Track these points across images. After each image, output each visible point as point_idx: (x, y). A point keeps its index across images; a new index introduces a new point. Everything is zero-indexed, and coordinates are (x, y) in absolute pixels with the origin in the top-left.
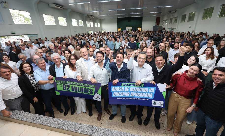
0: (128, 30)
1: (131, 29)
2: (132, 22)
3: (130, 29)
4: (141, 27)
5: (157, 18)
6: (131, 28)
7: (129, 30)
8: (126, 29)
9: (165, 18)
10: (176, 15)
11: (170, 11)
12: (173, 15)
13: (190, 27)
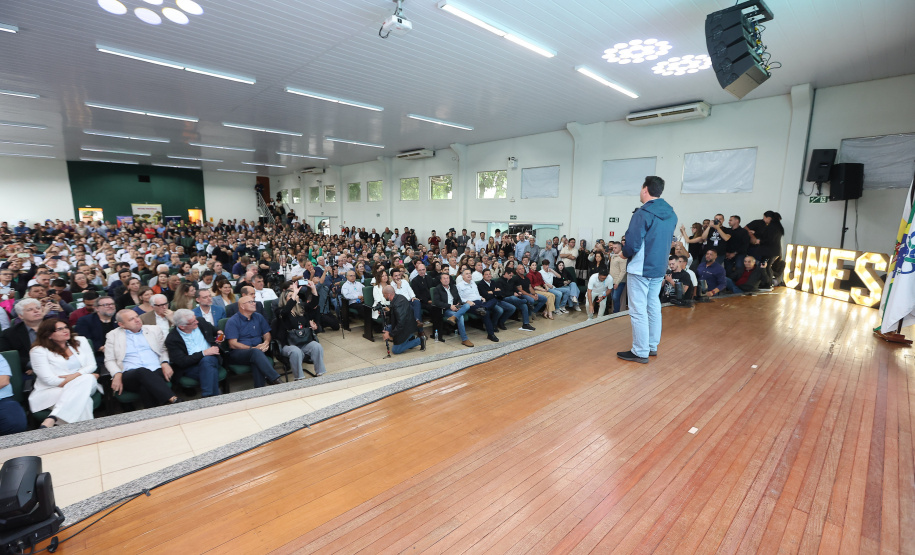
0: (143, 216)
1: (158, 212)
2: (157, 185)
3: (152, 213)
4: (202, 207)
5: (258, 178)
6: (158, 207)
7: (149, 216)
8: (129, 212)
9: (289, 185)
10: (327, 180)
11: (309, 168)
12: (318, 178)
13: (378, 215)
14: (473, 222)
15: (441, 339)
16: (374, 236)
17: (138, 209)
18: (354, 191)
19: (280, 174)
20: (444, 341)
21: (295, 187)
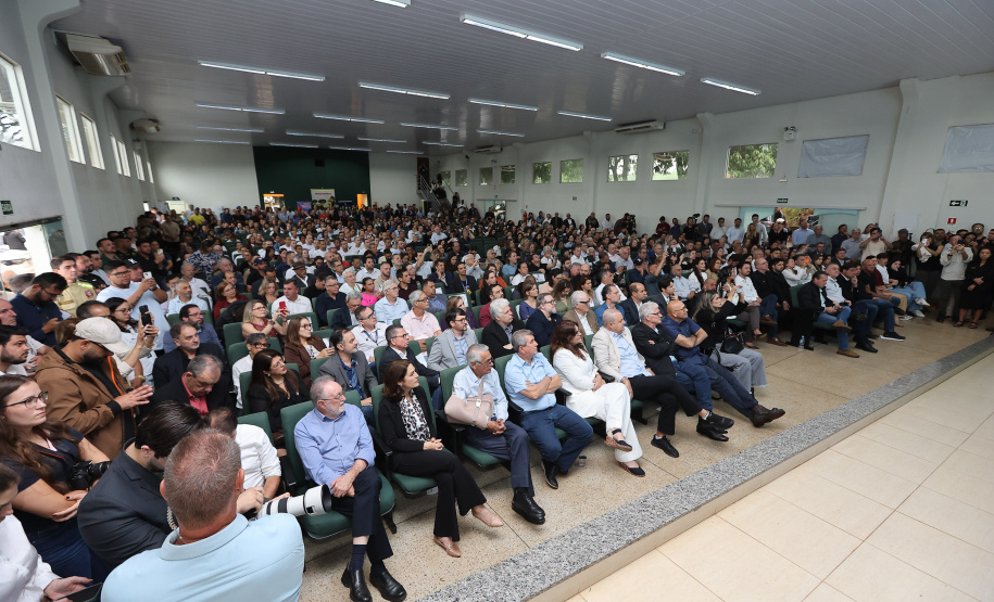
0: (320, 201)
1: (332, 197)
2: (330, 169)
3: (327, 198)
4: (367, 192)
5: (420, 161)
6: (332, 192)
7: (325, 201)
8: (308, 198)
9: (453, 166)
10: (505, 159)
11: (485, 147)
12: (492, 157)
13: (574, 199)
14: (717, 206)
15: (807, 347)
16: (570, 222)
17: (317, 194)
18: (541, 172)
19: (444, 153)
20: (812, 349)
21: (460, 168)
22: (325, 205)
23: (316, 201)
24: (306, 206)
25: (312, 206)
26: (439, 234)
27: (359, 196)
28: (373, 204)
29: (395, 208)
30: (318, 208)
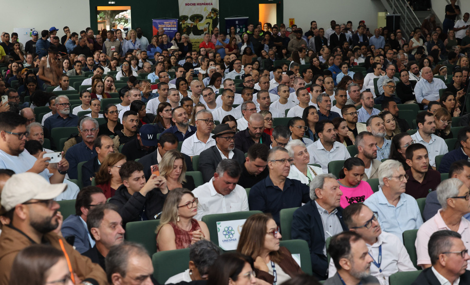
0: (193, 17)
1: (214, 10)
3: (205, 11)
7: (201, 17)
17: (186, 5)
22: (201, 25)
23: (185, 18)
24: (169, 25)
25: (179, 26)
26: (430, 81)
27: (262, 7)
28: (286, 22)
29: (329, 31)
30: (189, 30)
